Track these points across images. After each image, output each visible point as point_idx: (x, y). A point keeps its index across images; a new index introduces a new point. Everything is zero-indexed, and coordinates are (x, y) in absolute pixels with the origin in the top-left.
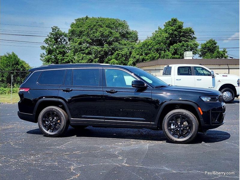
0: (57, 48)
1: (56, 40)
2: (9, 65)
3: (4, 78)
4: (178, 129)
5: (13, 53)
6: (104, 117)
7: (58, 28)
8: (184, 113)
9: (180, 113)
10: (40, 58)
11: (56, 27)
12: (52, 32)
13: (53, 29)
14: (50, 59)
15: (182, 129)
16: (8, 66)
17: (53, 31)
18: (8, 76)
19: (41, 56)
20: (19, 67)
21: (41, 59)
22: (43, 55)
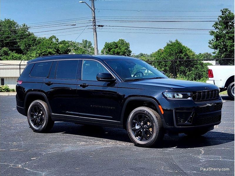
0: (227, 33)
1: (226, 23)
2: (173, 54)
3: (167, 68)
4: (141, 130)
5: (177, 41)
6: (78, 113)
7: (228, 10)
8: (145, 112)
9: (142, 111)
10: (209, 44)
11: (226, 9)
12: (221, 15)
13: (222, 12)
14: (218, 45)
15: (145, 130)
16: (171, 55)
17: (223, 14)
18: (171, 65)
19: (210, 43)
20: (183, 55)
21: (209, 46)
22: (212, 42)
